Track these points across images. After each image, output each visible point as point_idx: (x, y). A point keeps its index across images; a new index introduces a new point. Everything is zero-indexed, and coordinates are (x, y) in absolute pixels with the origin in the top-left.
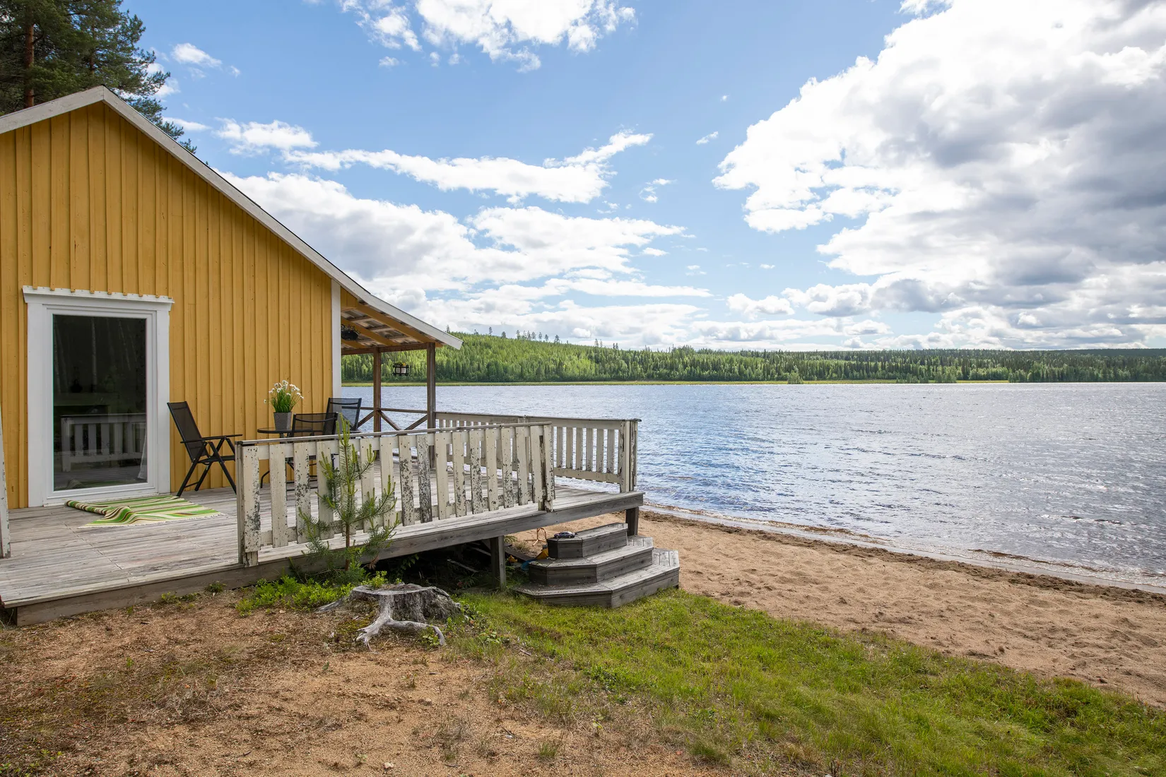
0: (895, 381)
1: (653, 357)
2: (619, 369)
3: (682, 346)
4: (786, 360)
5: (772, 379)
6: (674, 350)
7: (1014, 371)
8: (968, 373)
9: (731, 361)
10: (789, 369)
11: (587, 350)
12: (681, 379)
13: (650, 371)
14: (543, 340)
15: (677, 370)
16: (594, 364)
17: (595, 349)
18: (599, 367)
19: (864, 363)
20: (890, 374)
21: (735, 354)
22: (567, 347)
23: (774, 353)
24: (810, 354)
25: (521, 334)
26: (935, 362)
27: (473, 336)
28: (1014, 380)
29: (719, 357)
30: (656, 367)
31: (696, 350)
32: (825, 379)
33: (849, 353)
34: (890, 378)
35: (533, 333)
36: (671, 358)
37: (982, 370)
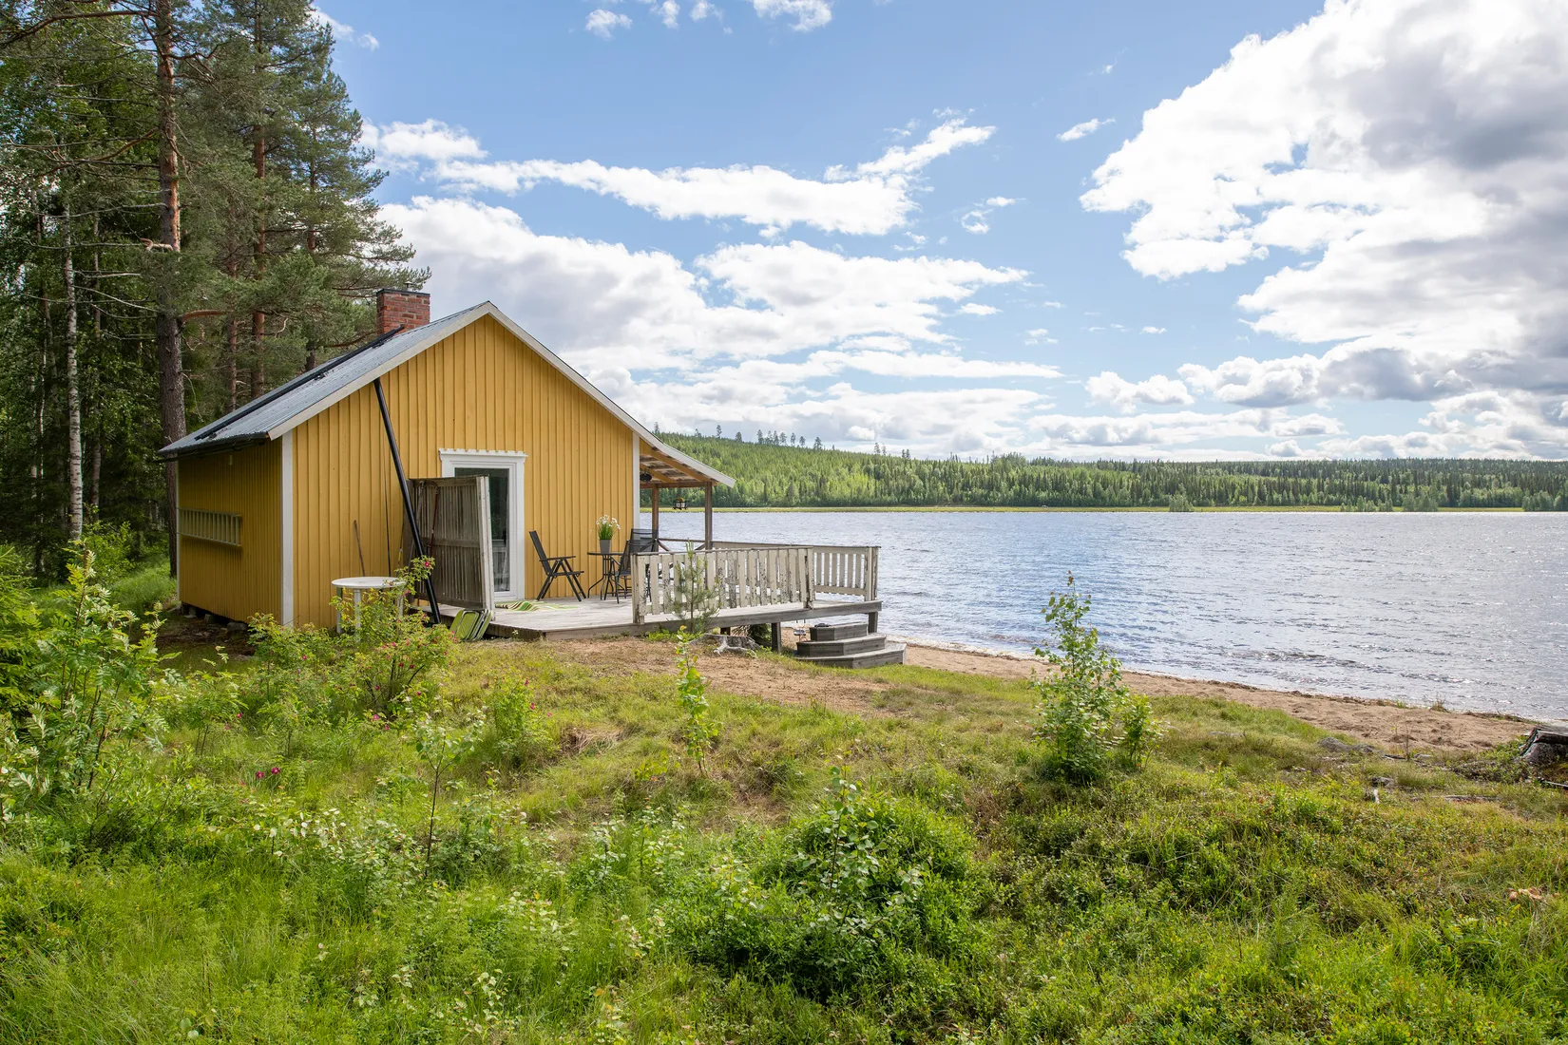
0: (1339, 508)
1: (962, 471)
2: (911, 487)
3: (1007, 454)
4: (1167, 474)
5: (1146, 504)
6: (995, 460)
7: (1533, 494)
8: (1457, 496)
9: (1082, 476)
10: (1172, 489)
11: (863, 459)
12: (1003, 504)
13: (957, 492)
14: (797, 444)
15: (998, 489)
16: (873, 481)
17: (875, 459)
18: (881, 484)
19: (1291, 480)
20: (1331, 496)
21: (1089, 466)
22: (833, 455)
23: (1149, 465)
24: (1206, 466)
25: (765, 436)
26: (1404, 479)
27: (693, 438)
28: (1533, 507)
29: (1065, 470)
30: (966, 486)
31: (1029, 459)
32: (1227, 504)
33: (1267, 464)
34: (1330, 503)
35: (782, 435)
36: (990, 472)
37: (1481, 491)
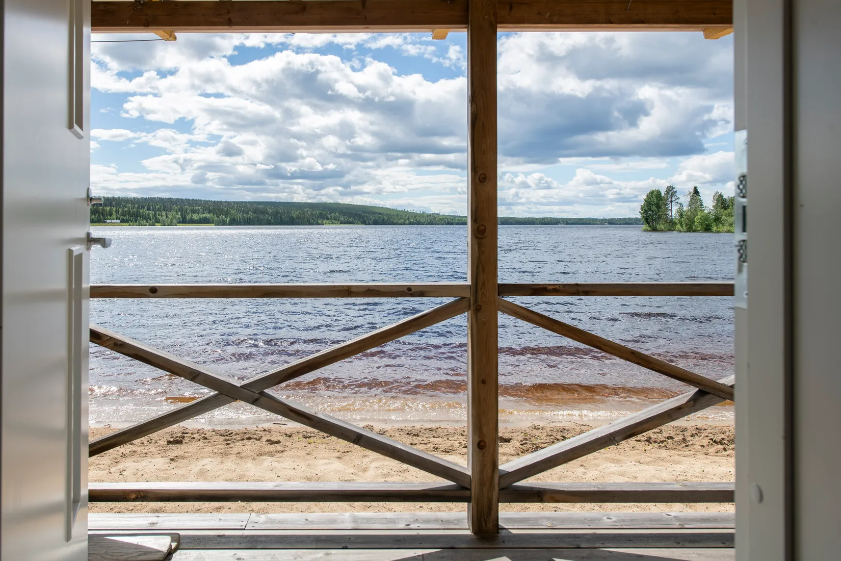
0: (128, 224)
7: (218, 217)
8: (185, 218)
26: (158, 208)
28: (218, 224)
34: (123, 221)
37: (196, 215)
